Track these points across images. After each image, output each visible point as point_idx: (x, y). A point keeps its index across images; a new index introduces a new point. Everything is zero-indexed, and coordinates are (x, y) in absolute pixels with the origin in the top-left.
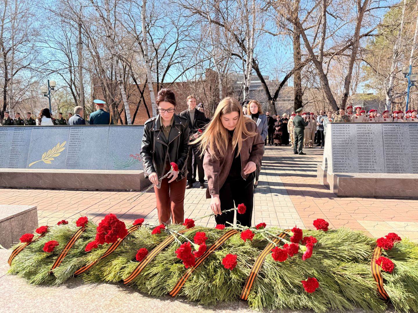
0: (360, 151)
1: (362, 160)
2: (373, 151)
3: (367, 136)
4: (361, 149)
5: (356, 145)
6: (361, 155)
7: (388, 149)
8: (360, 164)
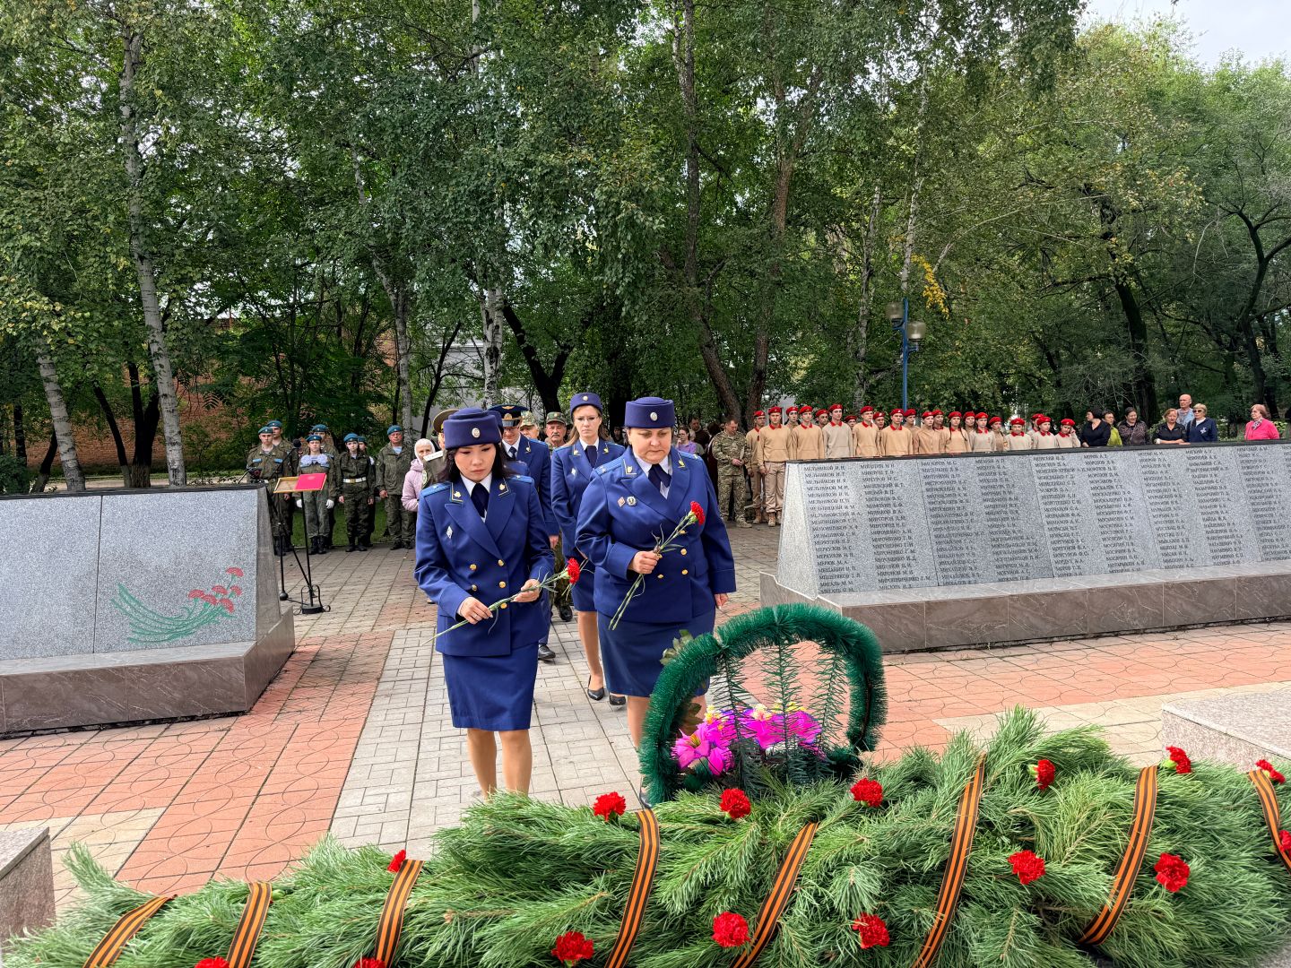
0: (875, 533)
1: (883, 556)
2: (905, 530)
3: (886, 492)
4: (877, 526)
5: (866, 517)
6: (879, 543)
7: (937, 523)
8: (880, 567)
